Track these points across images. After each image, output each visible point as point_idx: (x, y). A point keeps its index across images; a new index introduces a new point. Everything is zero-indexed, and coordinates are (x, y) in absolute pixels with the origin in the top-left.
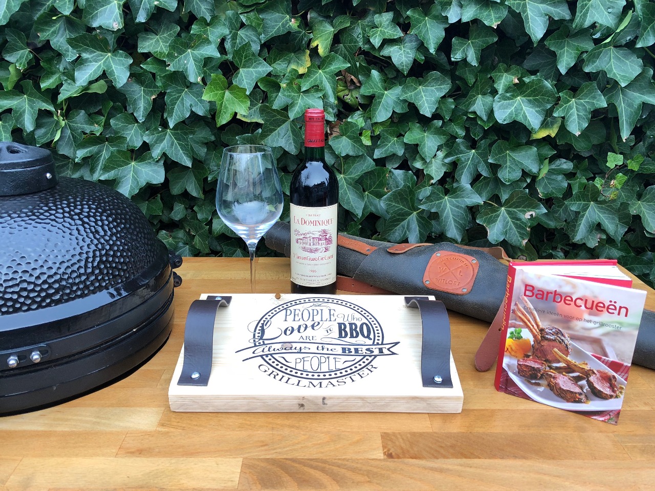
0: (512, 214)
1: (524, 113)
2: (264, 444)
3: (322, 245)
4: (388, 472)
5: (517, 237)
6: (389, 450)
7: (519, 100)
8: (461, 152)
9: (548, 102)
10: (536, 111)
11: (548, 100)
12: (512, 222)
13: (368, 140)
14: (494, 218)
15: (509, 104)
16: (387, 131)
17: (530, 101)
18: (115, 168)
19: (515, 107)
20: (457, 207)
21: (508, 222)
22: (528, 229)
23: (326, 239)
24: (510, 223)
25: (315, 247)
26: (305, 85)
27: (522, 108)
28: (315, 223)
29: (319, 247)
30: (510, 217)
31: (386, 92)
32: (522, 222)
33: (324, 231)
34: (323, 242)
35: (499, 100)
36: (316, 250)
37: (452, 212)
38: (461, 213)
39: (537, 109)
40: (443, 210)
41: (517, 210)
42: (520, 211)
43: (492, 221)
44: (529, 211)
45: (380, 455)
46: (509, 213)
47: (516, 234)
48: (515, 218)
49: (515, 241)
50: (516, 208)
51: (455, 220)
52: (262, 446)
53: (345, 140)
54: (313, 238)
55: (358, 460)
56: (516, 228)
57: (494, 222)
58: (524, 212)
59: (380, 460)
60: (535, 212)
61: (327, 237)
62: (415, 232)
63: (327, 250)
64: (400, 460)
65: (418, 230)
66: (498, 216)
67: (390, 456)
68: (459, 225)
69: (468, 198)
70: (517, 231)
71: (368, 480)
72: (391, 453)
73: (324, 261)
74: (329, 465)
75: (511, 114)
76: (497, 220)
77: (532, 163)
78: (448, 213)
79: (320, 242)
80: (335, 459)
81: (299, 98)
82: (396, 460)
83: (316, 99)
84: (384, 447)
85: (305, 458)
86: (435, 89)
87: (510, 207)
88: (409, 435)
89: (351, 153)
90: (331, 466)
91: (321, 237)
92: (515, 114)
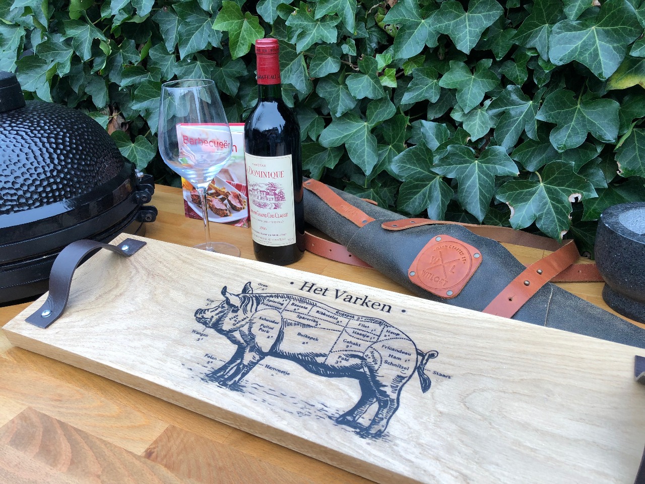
0: (553, 194)
1: (596, 50)
2: (60, 399)
3: (271, 201)
4: (126, 473)
5: (556, 225)
6: (154, 448)
7: (593, 31)
8: (513, 103)
9: (630, 33)
10: (614, 48)
11: (631, 31)
12: (552, 204)
13: (392, 81)
14: (525, 195)
15: (574, 37)
16: (421, 71)
17: (607, 33)
18: (149, 99)
19: (584, 41)
20: (487, 175)
21: (545, 204)
22: (569, 217)
23: (275, 194)
24: (549, 204)
25: (262, 201)
26: (320, 12)
27: (595, 42)
28: (261, 174)
29: (268, 202)
30: (550, 197)
31: (423, 21)
32: (564, 207)
33: (272, 185)
34: (271, 197)
35: (558, 30)
36: (265, 205)
37: (479, 180)
38: (489, 184)
39: (615, 45)
40: (468, 177)
41: (560, 189)
42: (563, 191)
43: (520, 199)
44: (575, 192)
45: (140, 450)
46: (549, 191)
47: (554, 221)
48: (555, 198)
49: (551, 231)
50: (558, 185)
51: (481, 192)
52: (56, 400)
53: (367, 79)
54: (261, 191)
55: (116, 447)
56: (556, 212)
57: (525, 201)
58: (569, 193)
59: (134, 455)
60: (582, 195)
61: (277, 192)
62: (437, 201)
63: (276, 207)
64: (153, 463)
65: (440, 199)
66: (533, 193)
67: (149, 454)
68: (484, 198)
69: (500, 165)
70: (557, 218)
71: (100, 473)
72: (153, 452)
73: (275, 219)
74: (86, 442)
75: (574, 51)
76: (529, 199)
77: (608, 124)
78: (474, 182)
79: (268, 196)
80: (97, 438)
81: (315, 28)
82: (149, 462)
83: (331, 29)
84: (156, 442)
85: (76, 426)
86: (484, 15)
87: (550, 183)
88: (193, 439)
89: (370, 96)
90: (85, 445)
91: (268, 191)
92: (580, 52)
